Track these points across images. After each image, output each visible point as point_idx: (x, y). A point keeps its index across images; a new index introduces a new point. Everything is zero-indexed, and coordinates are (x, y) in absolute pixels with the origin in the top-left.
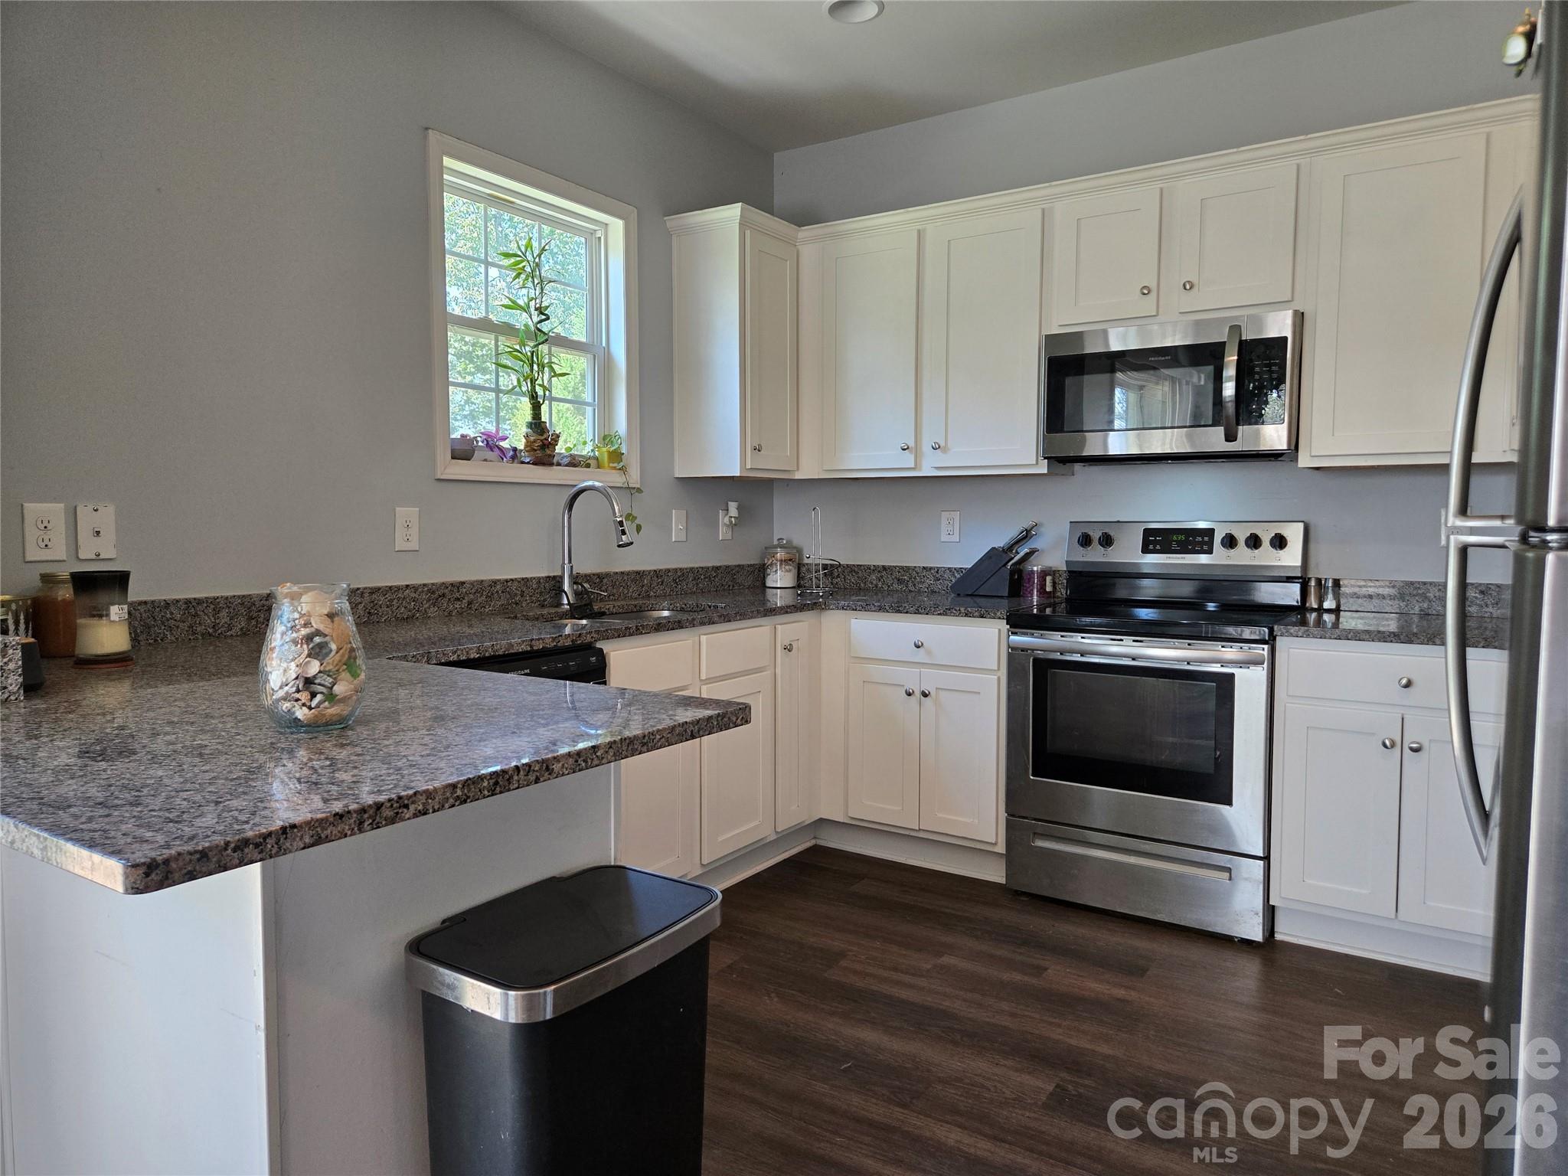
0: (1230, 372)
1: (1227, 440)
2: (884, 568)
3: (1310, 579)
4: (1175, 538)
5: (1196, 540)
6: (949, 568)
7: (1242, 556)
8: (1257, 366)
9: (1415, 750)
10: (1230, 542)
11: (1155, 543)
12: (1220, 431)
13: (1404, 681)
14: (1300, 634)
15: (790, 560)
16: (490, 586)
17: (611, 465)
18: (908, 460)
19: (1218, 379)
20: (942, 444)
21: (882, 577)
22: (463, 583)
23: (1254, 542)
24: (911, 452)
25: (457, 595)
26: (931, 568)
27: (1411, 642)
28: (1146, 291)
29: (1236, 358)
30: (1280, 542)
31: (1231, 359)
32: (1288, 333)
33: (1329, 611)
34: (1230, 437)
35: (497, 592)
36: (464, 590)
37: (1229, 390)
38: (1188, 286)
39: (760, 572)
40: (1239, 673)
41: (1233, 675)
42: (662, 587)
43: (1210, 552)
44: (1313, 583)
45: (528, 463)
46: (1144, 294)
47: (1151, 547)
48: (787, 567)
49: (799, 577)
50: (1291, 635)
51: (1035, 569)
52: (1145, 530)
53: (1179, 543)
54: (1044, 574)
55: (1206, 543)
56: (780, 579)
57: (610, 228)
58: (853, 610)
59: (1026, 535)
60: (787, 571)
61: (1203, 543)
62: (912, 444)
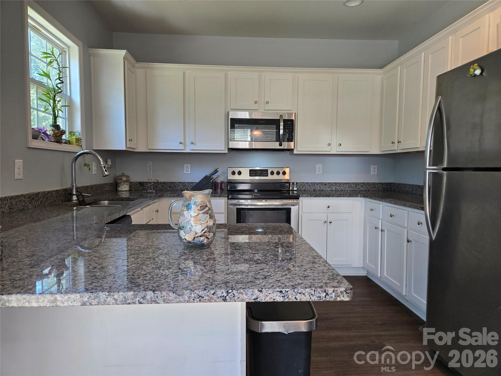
0: (282, 127)
1: (280, 146)
2: (164, 183)
3: (290, 183)
4: (258, 172)
5: (264, 172)
6: (188, 182)
7: (275, 177)
8: (287, 126)
9: (331, 223)
10: (272, 173)
11: (253, 173)
12: (278, 143)
13: (328, 206)
14: (306, 196)
15: (128, 181)
16: (47, 194)
17: (77, 144)
18: (182, 147)
19: (278, 128)
20: (194, 142)
21: (163, 186)
22: (39, 193)
23: (278, 173)
24: (182, 144)
25: (37, 198)
26: (182, 182)
27: (329, 197)
28: (256, 102)
29: (283, 124)
30: (284, 173)
31: (282, 124)
32: (294, 119)
33: (295, 190)
34: (281, 145)
35: (49, 196)
36: (40, 196)
37: (281, 132)
38: (267, 103)
39: (115, 185)
40: (292, 207)
41: (291, 208)
42: (93, 192)
43: (267, 176)
44: (291, 184)
45: (54, 142)
46: (256, 103)
47: (252, 175)
48: (127, 183)
49: (130, 187)
50: (304, 197)
51: (219, 181)
52: (250, 170)
53: (259, 173)
54: (222, 183)
55: (266, 173)
56: (124, 187)
57: (71, 49)
58: (173, 197)
59: (216, 171)
60: (127, 185)
61: (265, 173)
62: (183, 142)
